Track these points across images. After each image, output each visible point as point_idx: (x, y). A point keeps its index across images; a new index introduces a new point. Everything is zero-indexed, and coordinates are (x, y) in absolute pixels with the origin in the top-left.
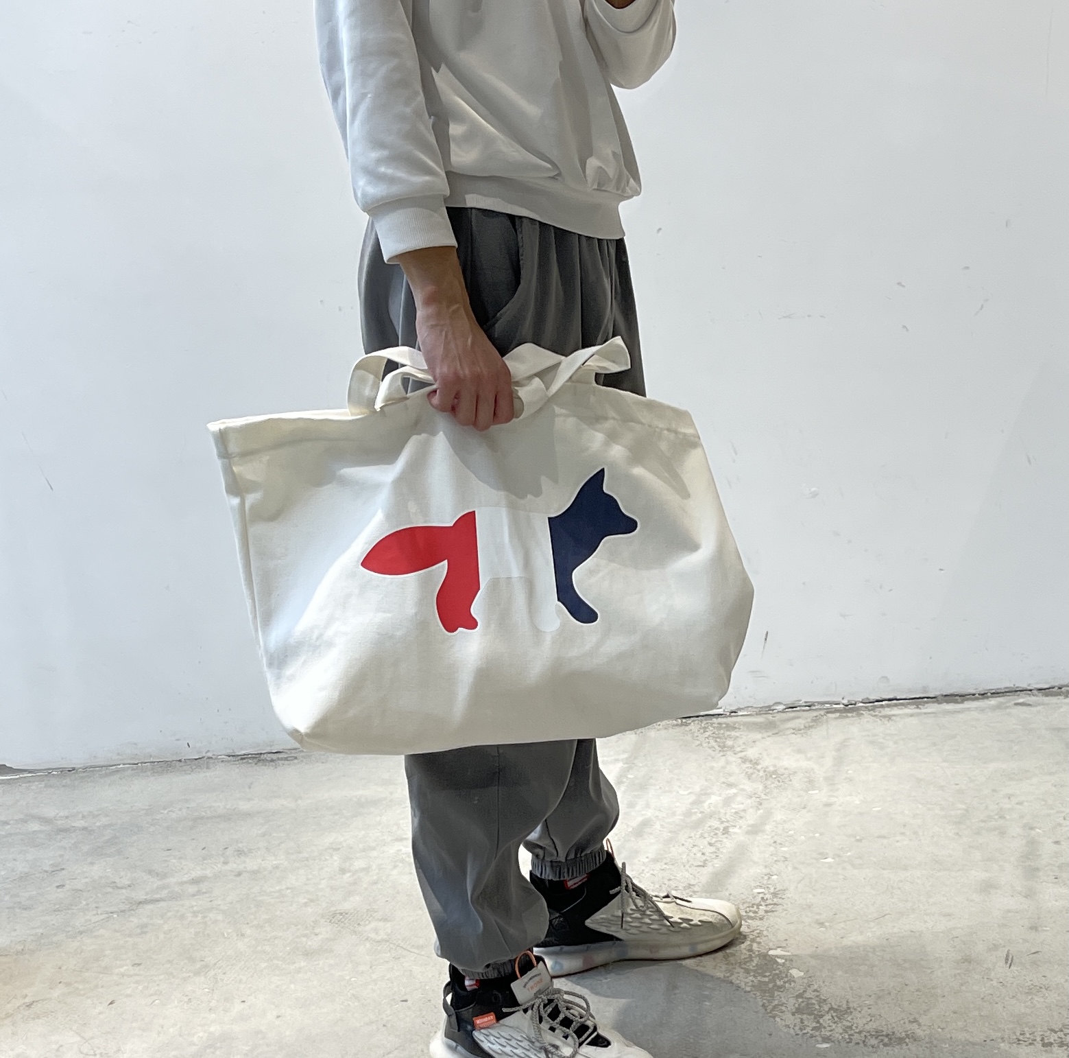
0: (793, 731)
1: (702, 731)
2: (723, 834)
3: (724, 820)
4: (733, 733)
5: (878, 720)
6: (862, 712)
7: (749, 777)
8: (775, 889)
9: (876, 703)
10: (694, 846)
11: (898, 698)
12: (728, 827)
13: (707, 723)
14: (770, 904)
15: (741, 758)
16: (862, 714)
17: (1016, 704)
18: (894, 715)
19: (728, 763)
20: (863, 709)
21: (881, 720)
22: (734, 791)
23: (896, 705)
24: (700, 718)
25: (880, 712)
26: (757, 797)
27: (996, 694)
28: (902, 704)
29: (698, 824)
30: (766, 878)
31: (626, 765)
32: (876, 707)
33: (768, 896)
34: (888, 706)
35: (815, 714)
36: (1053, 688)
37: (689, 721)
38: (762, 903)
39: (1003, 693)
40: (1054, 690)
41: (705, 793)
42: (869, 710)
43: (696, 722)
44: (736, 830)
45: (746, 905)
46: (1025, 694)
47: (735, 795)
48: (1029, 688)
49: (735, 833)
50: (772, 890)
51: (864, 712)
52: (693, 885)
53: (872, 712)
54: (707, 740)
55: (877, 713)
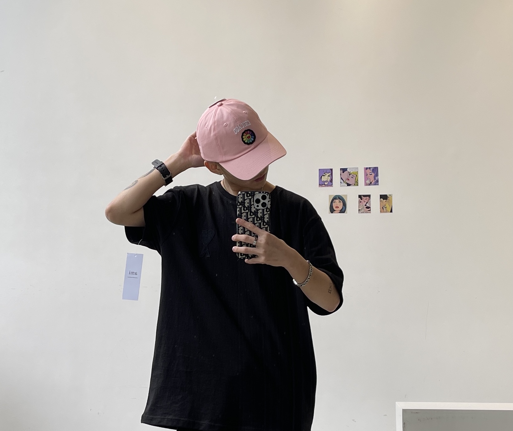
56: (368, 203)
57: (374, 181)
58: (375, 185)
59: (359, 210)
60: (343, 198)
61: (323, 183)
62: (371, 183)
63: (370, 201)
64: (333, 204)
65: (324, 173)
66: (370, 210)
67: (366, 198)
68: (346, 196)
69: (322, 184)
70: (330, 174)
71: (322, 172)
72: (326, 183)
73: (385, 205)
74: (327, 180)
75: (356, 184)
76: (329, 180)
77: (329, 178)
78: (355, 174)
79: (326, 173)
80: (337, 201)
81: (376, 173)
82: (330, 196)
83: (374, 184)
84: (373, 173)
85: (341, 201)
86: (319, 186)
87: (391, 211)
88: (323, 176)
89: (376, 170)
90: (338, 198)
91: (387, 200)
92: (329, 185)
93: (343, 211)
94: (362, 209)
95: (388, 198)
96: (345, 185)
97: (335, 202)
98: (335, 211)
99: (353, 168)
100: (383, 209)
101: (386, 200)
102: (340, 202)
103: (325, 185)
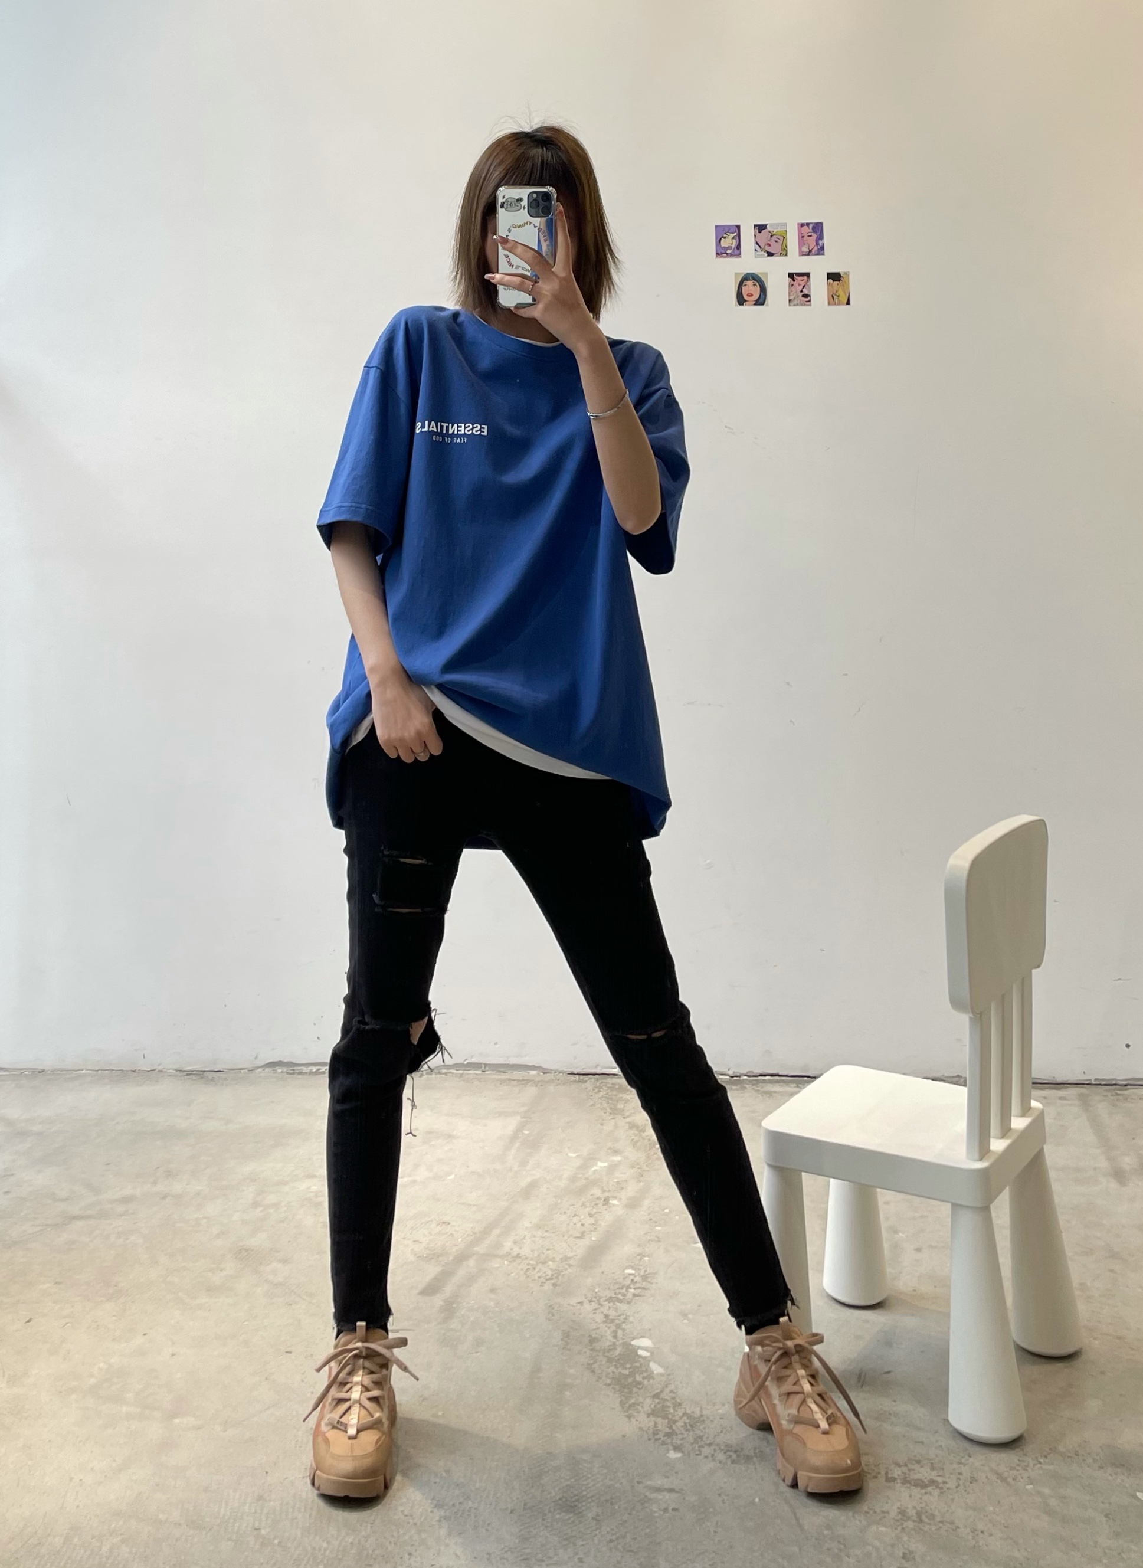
1: (596, 1090)
2: (604, 1205)
3: (607, 1189)
5: (760, 1095)
6: (745, 1085)
7: (634, 1144)
8: (645, 1271)
9: (760, 1078)
10: (575, 1215)
11: (780, 1074)
12: (608, 1197)
13: (602, 1083)
14: (639, 1288)
16: (745, 1088)
18: (775, 1092)
19: (616, 1126)
20: (747, 1082)
21: (762, 1096)
22: (618, 1158)
23: (778, 1082)
24: (597, 1076)
25: (762, 1087)
26: (639, 1168)
28: (784, 1081)
29: (582, 1190)
30: (639, 1257)
31: (524, 1120)
32: (758, 1082)
33: (637, 1279)
34: (770, 1082)
37: (586, 1078)
38: (632, 1286)
41: (591, 1159)
42: (753, 1085)
43: (593, 1080)
44: (615, 1202)
45: (617, 1286)
47: (620, 1162)
49: (614, 1205)
50: (642, 1273)
51: (747, 1086)
52: (570, 1258)
53: (754, 1087)
54: (600, 1101)
55: (759, 1088)
56: (806, 287)
57: (816, 248)
58: (818, 254)
59: (790, 300)
60: (761, 278)
61: (724, 252)
62: (810, 251)
63: (808, 283)
64: (743, 288)
65: (724, 232)
66: (810, 301)
67: (801, 278)
68: (766, 274)
69: (721, 253)
70: (735, 234)
71: (721, 232)
72: (728, 252)
73: (837, 292)
74: (730, 245)
75: (784, 252)
76: (733, 246)
77: (734, 241)
78: (780, 236)
79: (728, 234)
80: (750, 283)
81: (818, 234)
82: (736, 274)
83: (816, 252)
84: (813, 234)
85: (757, 284)
86: (717, 256)
87: (848, 303)
88: (722, 239)
89: (820, 228)
90: (751, 278)
91: (841, 282)
92: (735, 255)
93: (761, 301)
94: (795, 298)
95: (842, 279)
96: (764, 255)
97: (746, 285)
98: (746, 301)
99: (778, 224)
100: (833, 299)
101: (838, 282)
102: (754, 285)
103: (727, 254)
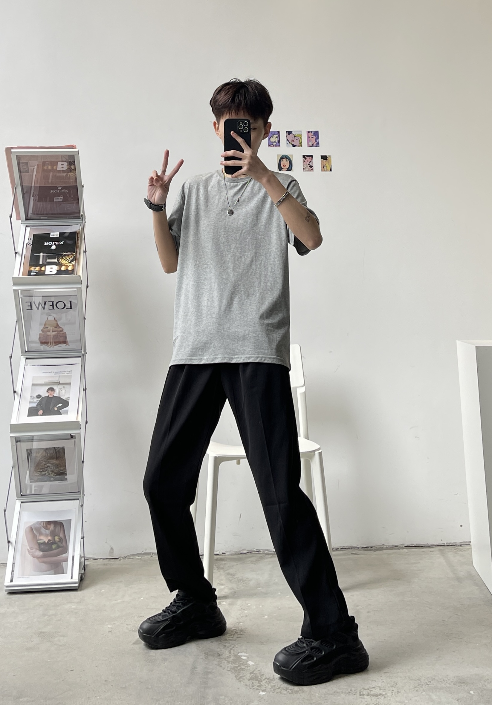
0: (250, 562)
4: (224, 562)
15: (227, 573)
17: (352, 554)
27: (342, 549)
35: (261, 555)
36: (368, 547)
39: (346, 549)
40: (369, 548)
46: (356, 550)
48: (358, 547)
57: (315, 143)
60: (290, 158)
63: (312, 160)
69: (270, 144)
88: (271, 138)
89: (317, 133)
96: (291, 146)
